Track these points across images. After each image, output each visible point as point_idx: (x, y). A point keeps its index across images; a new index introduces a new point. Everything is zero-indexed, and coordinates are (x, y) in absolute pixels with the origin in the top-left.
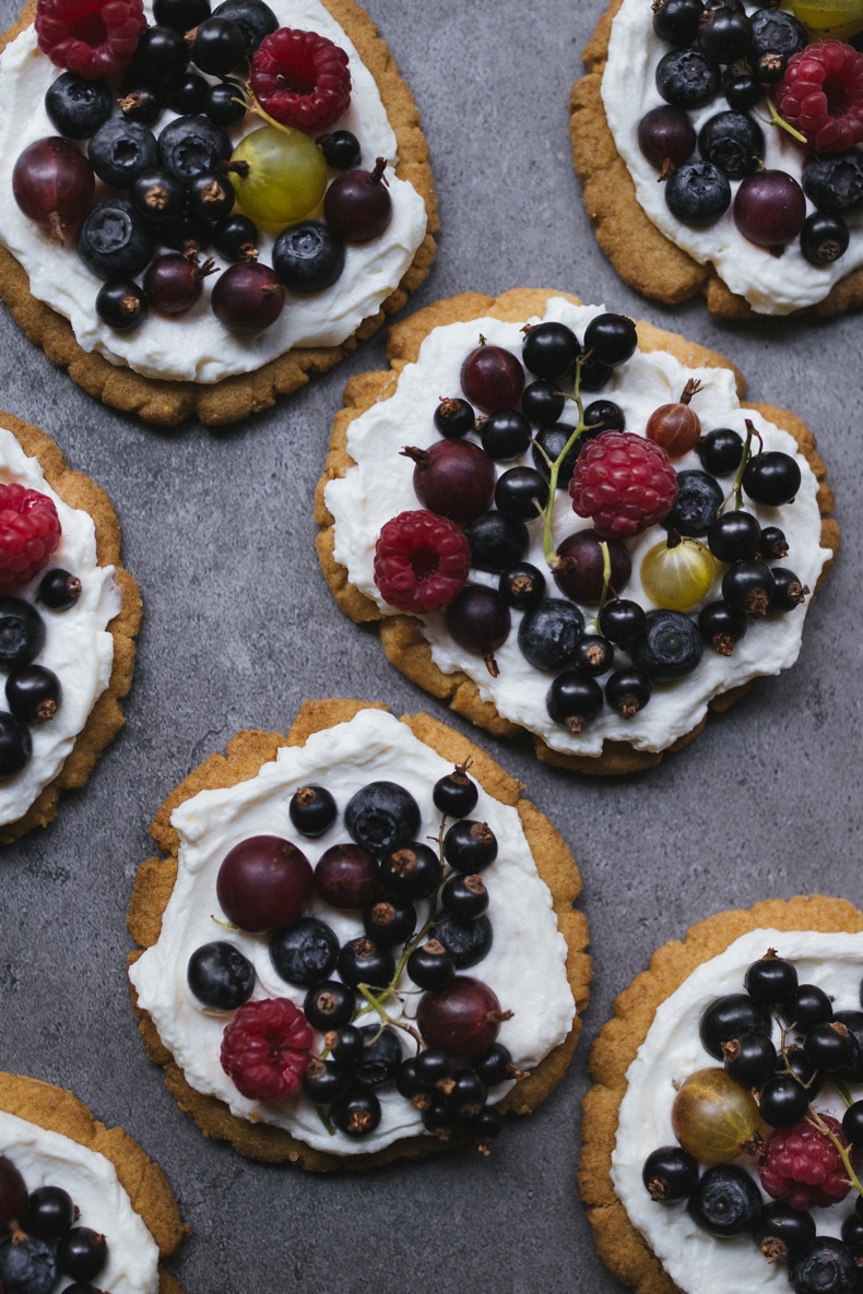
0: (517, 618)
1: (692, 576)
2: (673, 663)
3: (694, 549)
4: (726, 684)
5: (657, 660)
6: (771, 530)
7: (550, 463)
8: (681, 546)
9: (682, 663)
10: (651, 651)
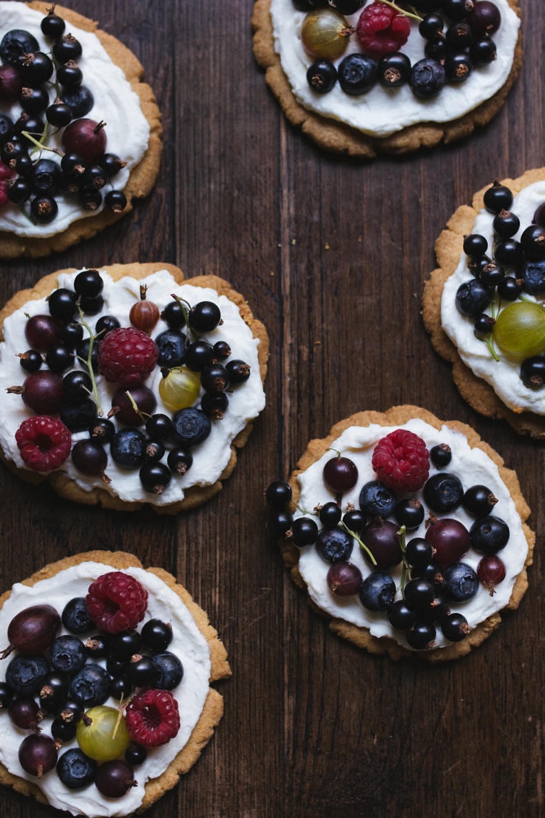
0: (107, 448)
1: (183, 387)
2: (194, 437)
3: (178, 373)
4: (233, 433)
5: (184, 438)
6: (219, 343)
7: (85, 362)
8: (170, 374)
9: (198, 434)
10: (179, 435)
